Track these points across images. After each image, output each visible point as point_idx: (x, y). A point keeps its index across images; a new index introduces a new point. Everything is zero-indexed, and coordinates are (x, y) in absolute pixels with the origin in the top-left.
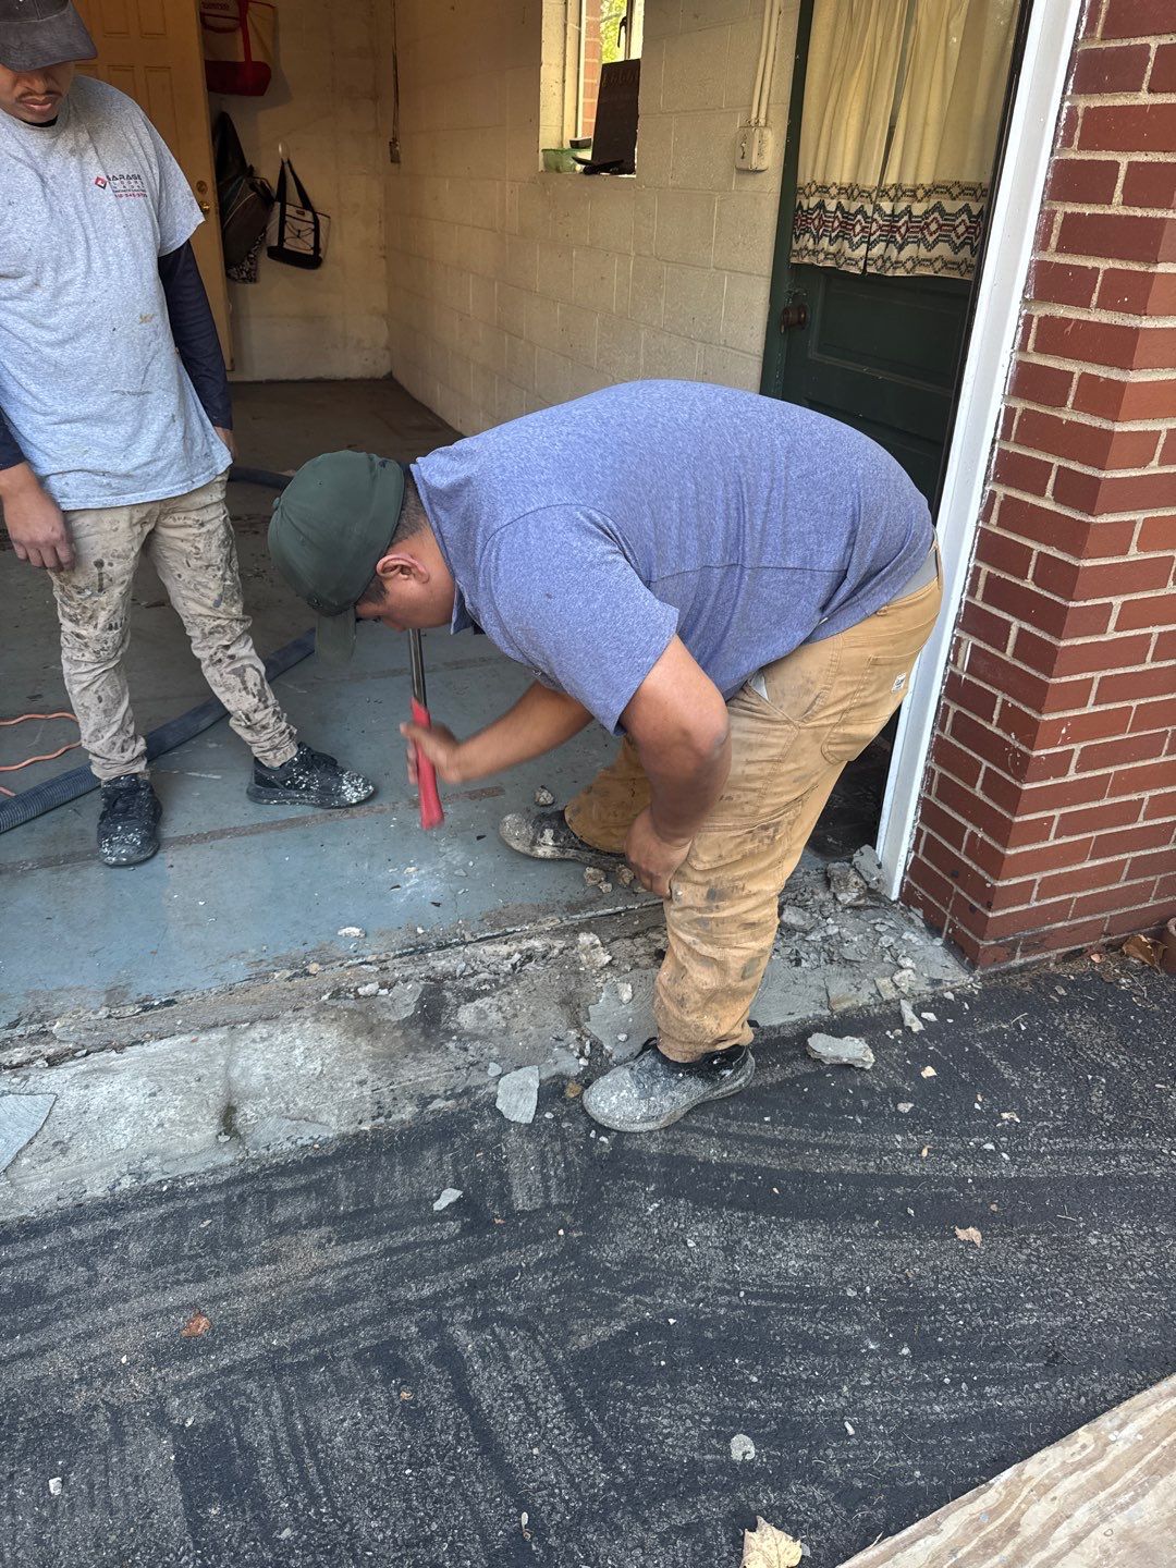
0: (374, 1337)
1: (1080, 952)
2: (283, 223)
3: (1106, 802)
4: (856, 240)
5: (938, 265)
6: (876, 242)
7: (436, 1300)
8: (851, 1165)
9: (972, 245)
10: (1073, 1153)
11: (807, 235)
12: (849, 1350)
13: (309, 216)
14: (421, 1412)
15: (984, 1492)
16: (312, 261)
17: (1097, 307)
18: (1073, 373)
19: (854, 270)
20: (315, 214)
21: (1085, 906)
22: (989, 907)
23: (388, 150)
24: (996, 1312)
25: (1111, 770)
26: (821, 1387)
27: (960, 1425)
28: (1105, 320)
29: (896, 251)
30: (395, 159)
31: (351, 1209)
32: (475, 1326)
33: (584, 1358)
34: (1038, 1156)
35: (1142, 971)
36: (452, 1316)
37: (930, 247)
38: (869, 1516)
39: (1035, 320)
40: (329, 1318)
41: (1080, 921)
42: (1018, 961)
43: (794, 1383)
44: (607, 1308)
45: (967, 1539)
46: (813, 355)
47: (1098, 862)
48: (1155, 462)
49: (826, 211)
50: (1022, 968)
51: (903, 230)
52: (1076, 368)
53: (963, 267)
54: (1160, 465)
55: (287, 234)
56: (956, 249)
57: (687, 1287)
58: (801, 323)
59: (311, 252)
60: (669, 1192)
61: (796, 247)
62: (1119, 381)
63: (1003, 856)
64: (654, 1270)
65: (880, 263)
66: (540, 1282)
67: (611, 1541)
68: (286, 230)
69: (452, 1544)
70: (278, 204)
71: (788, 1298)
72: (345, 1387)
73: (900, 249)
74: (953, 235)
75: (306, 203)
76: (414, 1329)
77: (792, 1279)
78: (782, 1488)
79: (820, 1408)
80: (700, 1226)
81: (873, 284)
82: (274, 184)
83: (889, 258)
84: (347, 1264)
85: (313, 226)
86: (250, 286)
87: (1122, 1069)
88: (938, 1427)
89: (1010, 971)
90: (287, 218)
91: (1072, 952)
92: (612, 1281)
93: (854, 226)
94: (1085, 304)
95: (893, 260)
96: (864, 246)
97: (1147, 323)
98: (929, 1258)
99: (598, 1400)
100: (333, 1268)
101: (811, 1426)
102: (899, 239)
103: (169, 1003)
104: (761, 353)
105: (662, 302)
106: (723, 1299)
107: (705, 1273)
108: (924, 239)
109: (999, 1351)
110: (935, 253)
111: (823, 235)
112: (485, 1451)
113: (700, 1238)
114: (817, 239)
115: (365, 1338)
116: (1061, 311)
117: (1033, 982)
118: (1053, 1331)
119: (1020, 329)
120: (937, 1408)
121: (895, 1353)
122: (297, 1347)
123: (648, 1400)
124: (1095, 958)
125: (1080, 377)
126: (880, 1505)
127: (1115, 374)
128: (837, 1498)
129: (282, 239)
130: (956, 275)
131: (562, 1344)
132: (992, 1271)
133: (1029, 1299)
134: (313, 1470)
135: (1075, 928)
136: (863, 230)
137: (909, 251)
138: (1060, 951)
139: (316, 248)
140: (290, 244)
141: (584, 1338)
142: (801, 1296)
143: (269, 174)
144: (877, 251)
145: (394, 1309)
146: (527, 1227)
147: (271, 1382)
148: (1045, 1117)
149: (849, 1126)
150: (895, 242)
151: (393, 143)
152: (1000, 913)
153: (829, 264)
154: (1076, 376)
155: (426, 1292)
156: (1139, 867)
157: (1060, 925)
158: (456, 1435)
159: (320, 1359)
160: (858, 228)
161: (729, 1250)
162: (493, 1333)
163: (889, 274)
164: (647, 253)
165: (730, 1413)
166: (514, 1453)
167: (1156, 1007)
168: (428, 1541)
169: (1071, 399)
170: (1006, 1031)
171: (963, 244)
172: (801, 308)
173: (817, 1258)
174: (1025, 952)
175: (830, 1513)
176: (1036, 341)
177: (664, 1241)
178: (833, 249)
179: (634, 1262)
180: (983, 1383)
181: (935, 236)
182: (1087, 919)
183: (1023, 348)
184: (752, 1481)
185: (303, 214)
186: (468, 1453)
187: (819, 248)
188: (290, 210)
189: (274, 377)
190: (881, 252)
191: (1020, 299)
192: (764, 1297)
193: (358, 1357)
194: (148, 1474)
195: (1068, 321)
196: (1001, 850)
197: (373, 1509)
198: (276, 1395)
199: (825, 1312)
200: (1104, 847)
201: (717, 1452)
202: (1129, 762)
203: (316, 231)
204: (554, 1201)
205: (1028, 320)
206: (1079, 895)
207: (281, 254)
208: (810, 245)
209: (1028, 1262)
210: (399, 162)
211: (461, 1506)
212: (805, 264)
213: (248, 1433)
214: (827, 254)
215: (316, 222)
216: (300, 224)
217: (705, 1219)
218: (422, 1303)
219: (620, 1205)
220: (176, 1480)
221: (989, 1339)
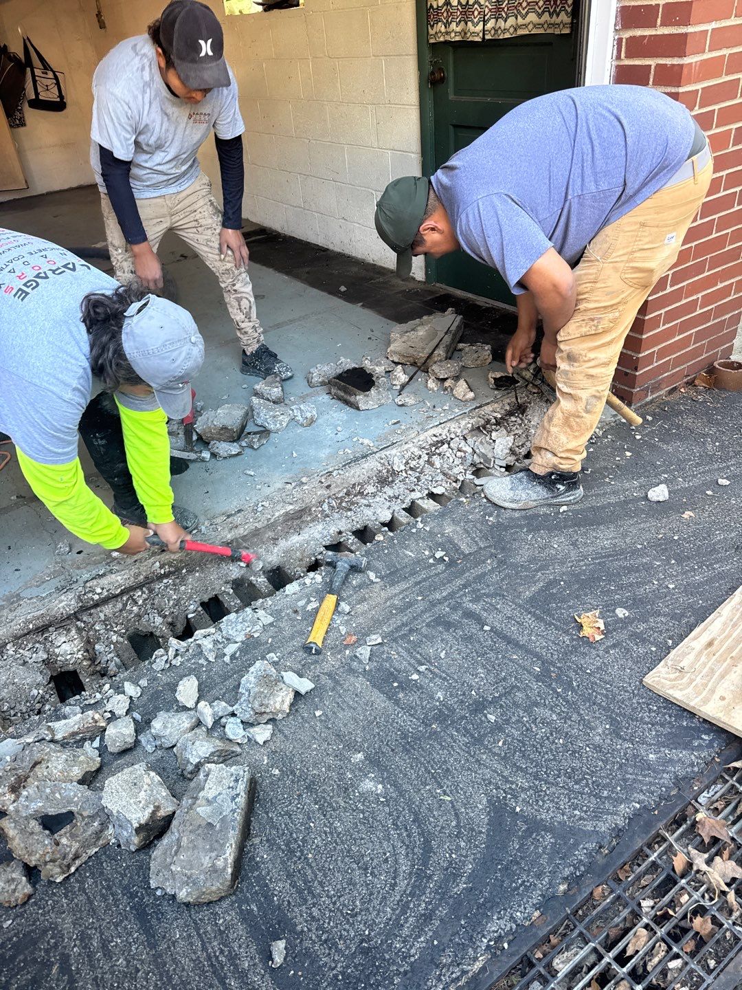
0: (430, 616)
1: (675, 389)
2: (35, 82)
3: (684, 301)
4: (476, 20)
5: (531, 27)
6: (489, 20)
7: (451, 595)
8: (613, 499)
9: (549, 11)
10: (709, 471)
11: (440, 24)
12: (648, 568)
13: (50, 75)
14: (471, 637)
15: (732, 599)
16: (58, 106)
17: (661, 25)
18: (651, 66)
19: (478, 39)
20: (54, 72)
21: (678, 361)
22: (636, 369)
23: (96, 19)
24: (705, 538)
25: (684, 284)
26: (645, 583)
27: (710, 581)
28: (666, 32)
29: (503, 23)
30: (102, 25)
31: (388, 572)
32: (476, 600)
33: (532, 600)
34: (694, 476)
35: (706, 391)
36: (462, 600)
37: (524, 17)
38: (688, 622)
39: (624, 40)
40: (406, 615)
41: (674, 371)
42: (650, 398)
43: (631, 585)
44: (531, 580)
45: (734, 615)
46: (451, 97)
47: (681, 336)
48: (697, 108)
49: (451, 6)
50: (652, 402)
51: (506, 10)
52: (652, 62)
53: (546, 26)
54: (699, 108)
55: (40, 89)
56: (540, 16)
57: (562, 563)
58: (442, 80)
59: (58, 100)
60: (534, 529)
61: (431, 32)
62: (679, 65)
63: (641, 340)
64: (544, 561)
65: (493, 32)
66: (495, 578)
67: (584, 658)
68: (38, 87)
69: (515, 677)
70: (28, 70)
71: (610, 556)
72: (430, 638)
73: (505, 21)
74: (537, 7)
75: (46, 66)
76: (447, 609)
77: (609, 548)
78: (646, 621)
79: (647, 591)
80: (556, 539)
81: (491, 46)
82: (22, 56)
83: (500, 28)
84: (400, 593)
85: (54, 81)
86: (21, 130)
87: (715, 433)
88: (701, 584)
89: (647, 404)
90: (37, 78)
91: (672, 389)
92: (527, 569)
93: (473, 12)
94: (653, 26)
95: (503, 28)
96: (482, 23)
97: (690, 29)
98: (666, 526)
99: (548, 612)
100: (395, 596)
101: (646, 598)
102: (504, 15)
103: (240, 511)
104: (417, 104)
105: (339, 85)
106: (582, 563)
107: (567, 556)
108: (519, 12)
109: (714, 551)
110: (528, 19)
111: (451, 21)
112: (509, 643)
113: (558, 543)
114: (447, 24)
115: (427, 617)
116: (639, 32)
117: (659, 407)
118: (732, 539)
119: (615, 47)
120: (697, 578)
121: (669, 563)
122: (398, 629)
123: (570, 607)
124: (682, 390)
125: (655, 67)
126: (690, 616)
127: (676, 61)
128: (672, 618)
129: (37, 94)
130: (541, 31)
131: (519, 597)
132: (696, 524)
133: (716, 530)
134: (437, 671)
135: (673, 375)
136: (479, 13)
137: (511, 21)
138: (667, 389)
139: (61, 96)
140: (43, 96)
141: (527, 593)
142: (616, 553)
143: (17, 49)
144: (490, 25)
145: (433, 604)
146: (475, 559)
147: (394, 645)
148: (690, 460)
149: (604, 484)
150: (502, 17)
151: (99, 15)
152: (641, 372)
153: (457, 39)
154: (653, 67)
155: (444, 594)
156: (700, 336)
157: (666, 374)
158: (492, 641)
159: (411, 631)
160: (476, 13)
161: (574, 544)
162: (485, 601)
163: (501, 37)
164: (321, 55)
165: (609, 602)
166: (523, 640)
167: (719, 405)
168: (504, 679)
169: (651, 80)
170: (655, 430)
171: (543, 12)
172: (441, 70)
173: (616, 538)
174: (652, 393)
175: (671, 624)
176: (626, 53)
177: (543, 548)
178: (458, 29)
179: (533, 560)
180: (711, 564)
181: (526, 10)
182: (678, 369)
183: (618, 57)
184: (632, 623)
185: (46, 73)
186: (503, 645)
187: (450, 29)
188: (38, 72)
189: (51, 189)
190: (493, 25)
191: (613, 30)
192: (600, 558)
193: (428, 625)
194: (361, 692)
195: (644, 37)
196: (640, 337)
197: (473, 675)
198: (400, 649)
199: (630, 556)
200: (684, 327)
201: (611, 617)
202: (692, 278)
203: (58, 84)
204: (482, 546)
205: (620, 40)
206: (674, 356)
207: (38, 104)
208: (443, 29)
209: (709, 517)
210: (105, 27)
211: (511, 664)
212: (441, 42)
213: (396, 664)
214: (456, 33)
215: (56, 78)
216: (46, 81)
217: (557, 536)
218: (445, 599)
219: (514, 540)
220: (375, 690)
221: (706, 548)
